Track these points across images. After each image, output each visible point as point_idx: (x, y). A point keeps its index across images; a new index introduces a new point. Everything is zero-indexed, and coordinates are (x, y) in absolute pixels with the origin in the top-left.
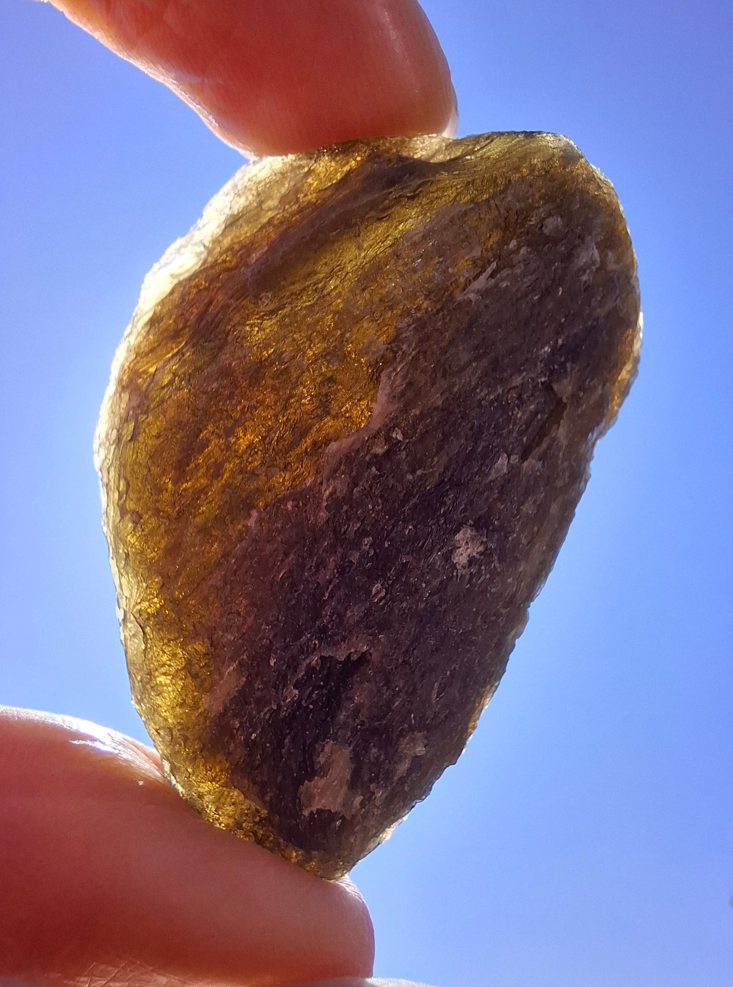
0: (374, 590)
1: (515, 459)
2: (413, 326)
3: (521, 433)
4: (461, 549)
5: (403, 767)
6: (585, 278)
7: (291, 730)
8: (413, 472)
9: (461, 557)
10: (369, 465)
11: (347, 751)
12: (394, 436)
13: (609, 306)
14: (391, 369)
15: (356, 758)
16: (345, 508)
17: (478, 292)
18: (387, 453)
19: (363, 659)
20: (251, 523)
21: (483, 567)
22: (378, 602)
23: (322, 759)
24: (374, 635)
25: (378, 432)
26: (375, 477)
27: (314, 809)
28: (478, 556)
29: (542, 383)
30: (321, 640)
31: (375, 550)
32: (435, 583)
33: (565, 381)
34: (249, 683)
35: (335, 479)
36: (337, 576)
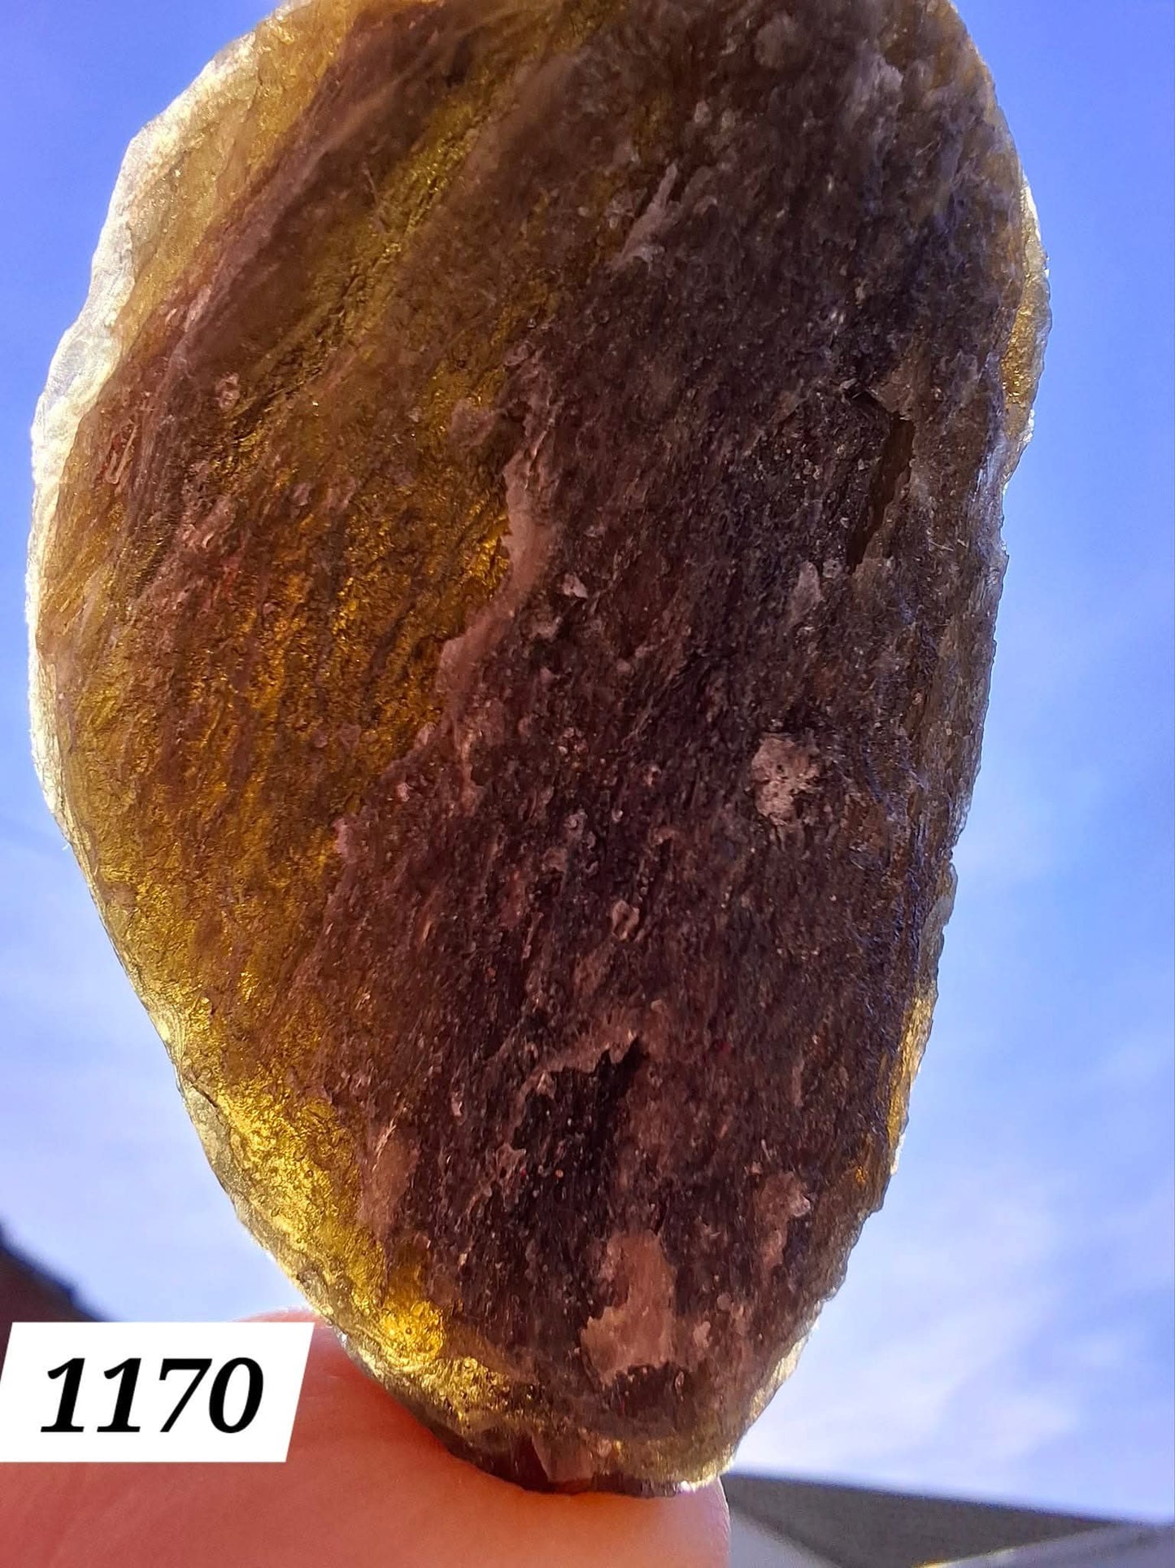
0: (615, 917)
1: (833, 567)
2: (538, 354)
3: (832, 509)
4: (772, 783)
5: (773, 1248)
6: (878, 134)
7: (533, 1228)
8: (628, 654)
9: (776, 802)
10: (534, 666)
11: (653, 1244)
12: (567, 592)
13: (948, 186)
14: (519, 456)
15: (674, 1250)
16: (512, 766)
17: (655, 239)
18: (564, 632)
19: (636, 1055)
20: (340, 846)
21: (828, 809)
22: (631, 937)
23: (608, 1272)
24: (643, 1006)
25: (534, 595)
26: (552, 685)
27: (623, 1368)
28: (810, 789)
29: (849, 393)
30: (538, 1040)
31: (596, 833)
32: (739, 867)
33: (895, 378)
34: (428, 1159)
35: (474, 713)
36: (537, 905)
